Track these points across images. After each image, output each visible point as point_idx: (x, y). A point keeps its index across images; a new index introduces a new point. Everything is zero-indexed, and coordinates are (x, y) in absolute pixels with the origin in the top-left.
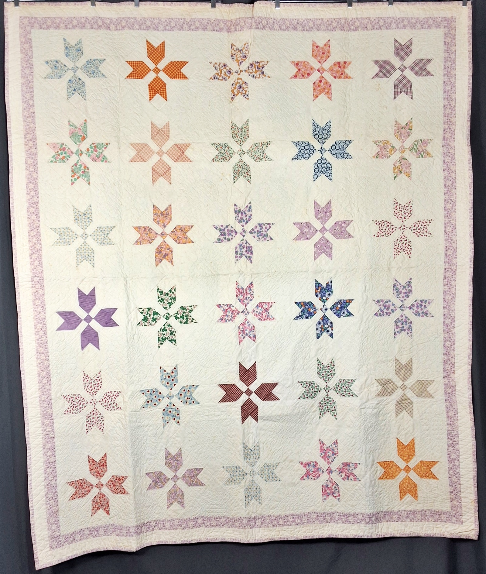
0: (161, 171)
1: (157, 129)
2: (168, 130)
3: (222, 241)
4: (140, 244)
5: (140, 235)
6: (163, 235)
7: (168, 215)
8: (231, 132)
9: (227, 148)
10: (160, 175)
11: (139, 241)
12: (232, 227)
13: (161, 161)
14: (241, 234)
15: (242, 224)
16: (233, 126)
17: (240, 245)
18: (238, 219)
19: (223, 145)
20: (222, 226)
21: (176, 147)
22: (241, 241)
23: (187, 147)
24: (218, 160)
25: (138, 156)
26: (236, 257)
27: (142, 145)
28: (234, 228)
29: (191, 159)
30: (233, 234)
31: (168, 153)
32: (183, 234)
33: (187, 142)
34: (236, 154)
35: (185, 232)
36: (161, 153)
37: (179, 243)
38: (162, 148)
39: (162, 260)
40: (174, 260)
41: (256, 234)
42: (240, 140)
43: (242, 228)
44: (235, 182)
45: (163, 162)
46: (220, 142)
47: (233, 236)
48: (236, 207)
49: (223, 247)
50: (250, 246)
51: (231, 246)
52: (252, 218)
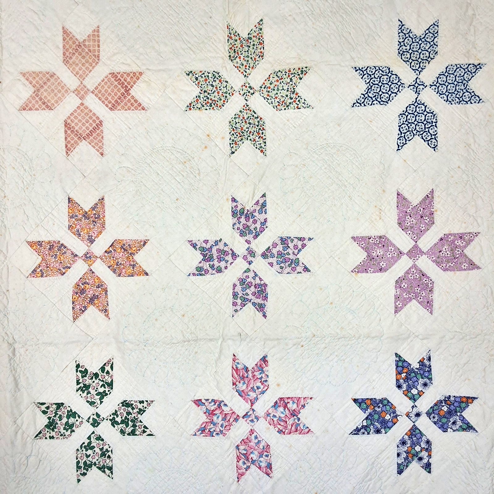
0: (83, 130)
1: (74, 43)
2: (96, 43)
3: (207, 272)
4: (42, 276)
5: (40, 259)
6: (88, 257)
7: (98, 218)
8: (227, 48)
9: (218, 81)
10: (81, 138)
11: (38, 270)
12: (226, 245)
13: (82, 108)
14: (245, 258)
15: (246, 238)
16: (232, 35)
17: (242, 281)
18: (238, 229)
19: (210, 75)
20: (206, 242)
21: (113, 80)
22: (245, 272)
23: (135, 79)
24: (199, 106)
25: (37, 99)
26: (234, 304)
27: (44, 75)
28: (231, 246)
29: (144, 104)
30: (229, 258)
31: (96, 91)
32: (128, 258)
33: (135, 69)
34: (236, 94)
35: (131, 254)
36: (82, 93)
37: (119, 275)
38: (84, 82)
39: (86, 308)
40: (110, 308)
41: (275, 258)
42: (245, 63)
43: (247, 246)
44: (233, 153)
45: (86, 111)
46: (203, 70)
47: (229, 262)
48: (236, 204)
49: (208, 285)
50: (262, 282)
51: (224, 283)
52: (267, 227)
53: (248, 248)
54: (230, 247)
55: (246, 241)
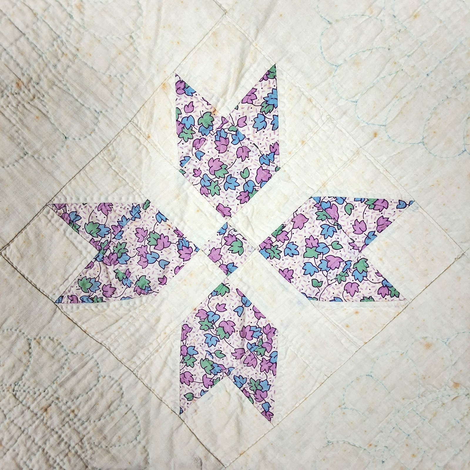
3: (109, 291)
12: (161, 218)
14: (215, 255)
15: (218, 200)
17: (207, 318)
18: (196, 172)
20: (106, 208)
22: (216, 293)
26: (186, 379)
28: (175, 223)
30: (171, 255)
41: (299, 259)
43: (221, 221)
47: (172, 266)
48: (189, 99)
49: (114, 328)
50: (262, 323)
51: (158, 320)
52: (277, 169)
53: (225, 228)
54: (174, 225)
55: (218, 209)
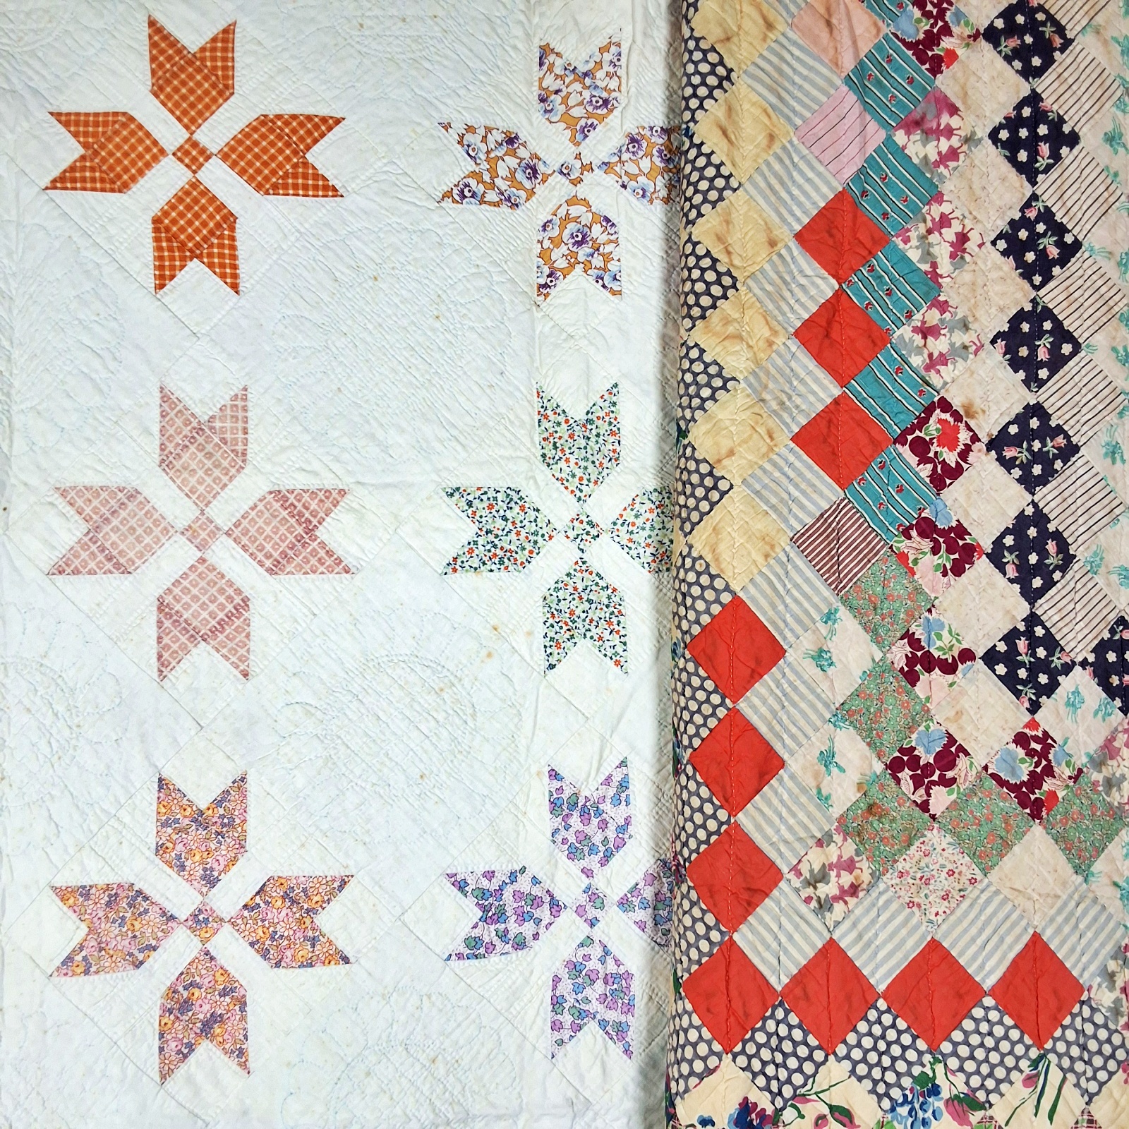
0: (202, 618)
1: (187, 423)
2: (240, 425)
3: (490, 948)
4: (86, 972)
5: (84, 929)
6: (201, 921)
7: (231, 825)
8: (537, 439)
9: (517, 509)
10: (196, 636)
11: (79, 958)
12: (535, 881)
13: (201, 568)
14: (580, 911)
15: (583, 864)
16: (547, 411)
17: (575, 968)
19: (500, 496)
20: (489, 875)
21: (277, 505)
22: (582, 945)
23: (328, 504)
24: (476, 563)
25: (94, 548)
26: (556, 1026)
27: (113, 494)
28: (547, 884)
29: (348, 561)
30: (544, 913)
31: (237, 532)
32: (300, 921)
33: (329, 482)
34: (559, 538)
35: (308, 911)
36: (203, 535)
37: (278, 965)
38: (207, 510)
39: (191, 1047)
40: (251, 1046)
42: (579, 473)
43: (586, 881)
44: (552, 667)
45: (211, 576)
46: (485, 483)
47: (544, 923)
48: (559, 784)
49: (494, 981)
50: (622, 970)
51: (532, 972)
52: (630, 837)
53: (589, 888)
54: (546, 887)
55: (582, 871)
